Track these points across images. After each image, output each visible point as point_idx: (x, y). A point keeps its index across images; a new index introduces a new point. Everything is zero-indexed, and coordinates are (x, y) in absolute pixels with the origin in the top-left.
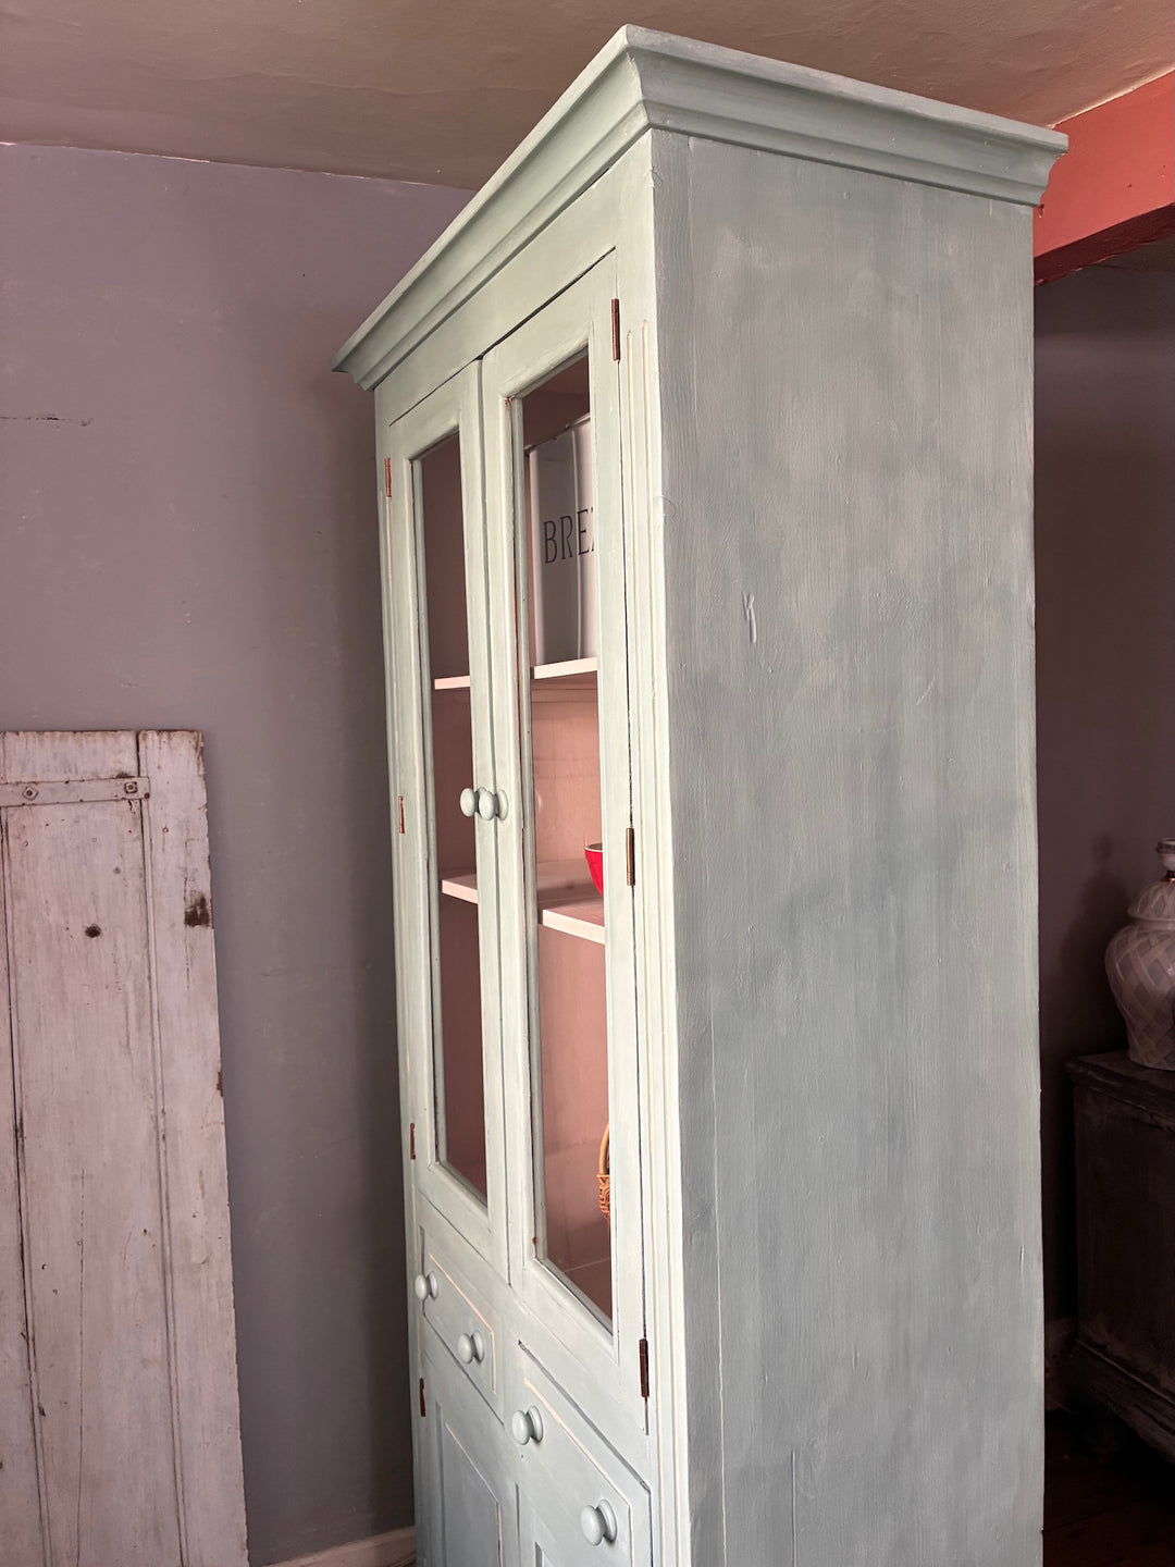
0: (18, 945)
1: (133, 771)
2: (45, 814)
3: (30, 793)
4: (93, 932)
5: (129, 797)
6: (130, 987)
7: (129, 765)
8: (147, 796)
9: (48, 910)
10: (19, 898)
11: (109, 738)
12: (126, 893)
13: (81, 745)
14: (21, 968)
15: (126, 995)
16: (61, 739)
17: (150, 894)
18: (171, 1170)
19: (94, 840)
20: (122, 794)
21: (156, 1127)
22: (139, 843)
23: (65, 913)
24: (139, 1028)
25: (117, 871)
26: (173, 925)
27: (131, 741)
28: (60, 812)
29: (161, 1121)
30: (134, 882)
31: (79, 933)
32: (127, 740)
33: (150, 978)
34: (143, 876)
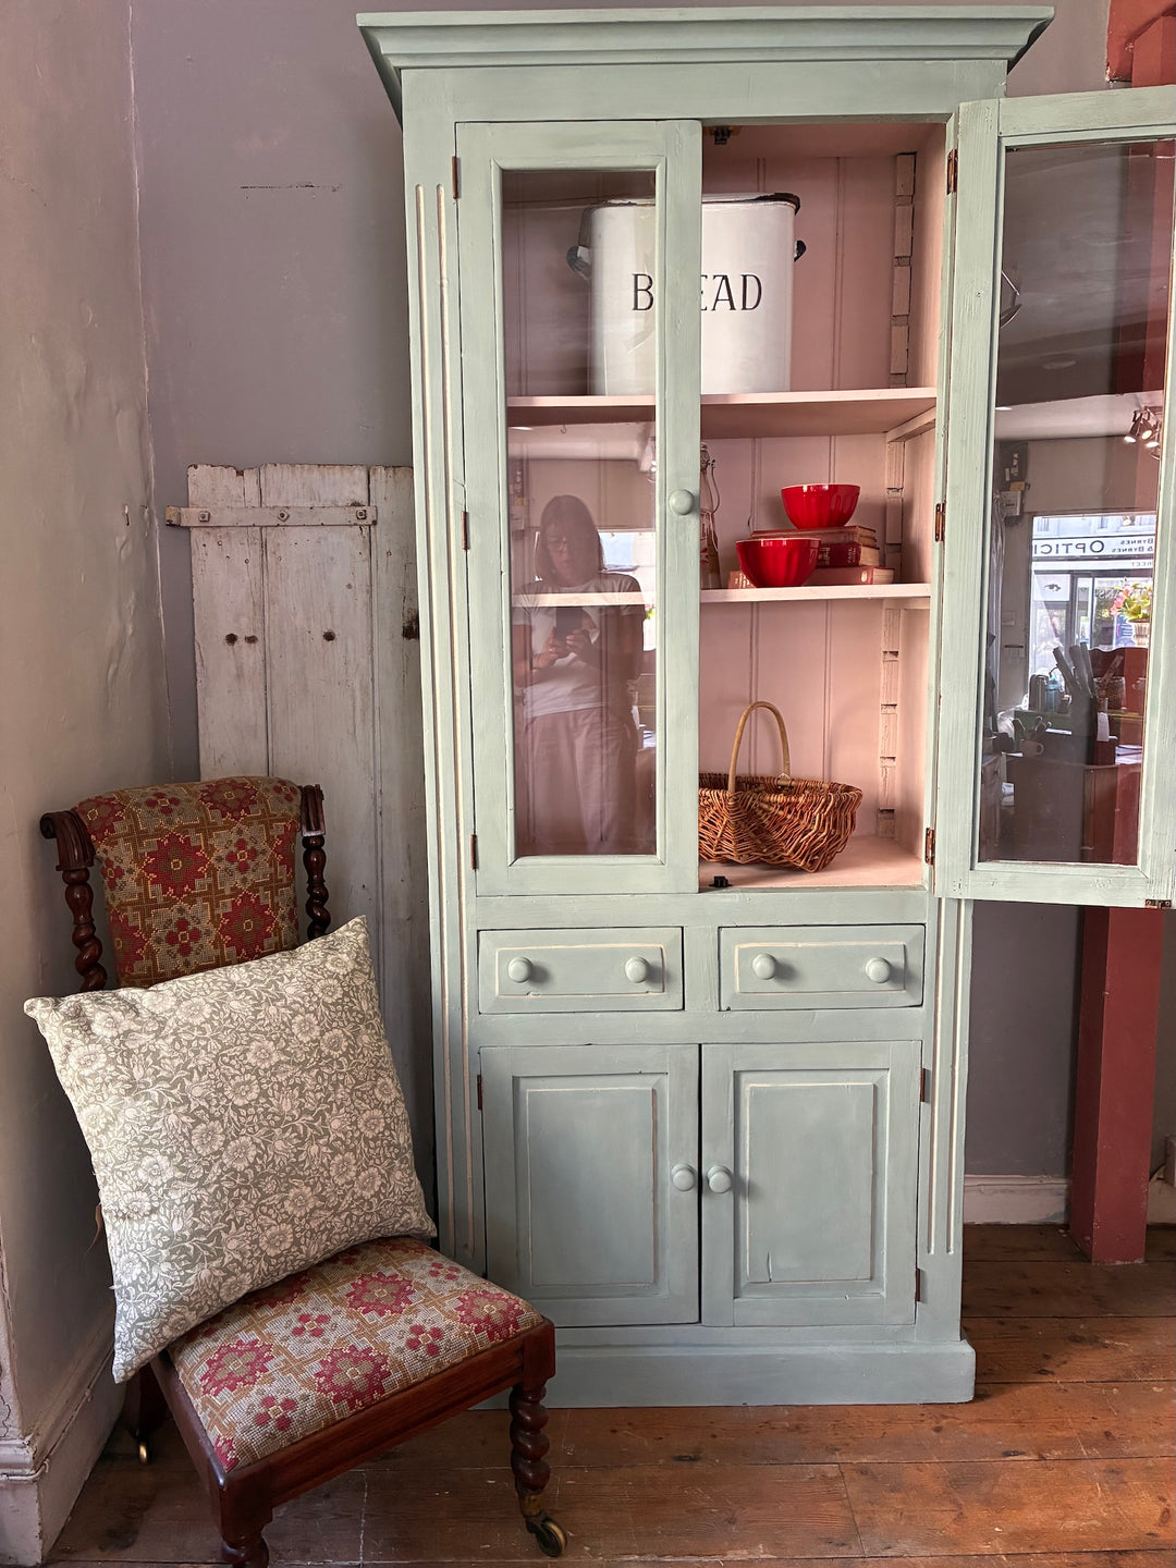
0: (272, 642)
1: (364, 500)
2: (295, 534)
3: (283, 516)
4: (329, 637)
5: (360, 523)
6: (357, 685)
7: (361, 495)
8: (375, 523)
9: (295, 615)
10: (274, 604)
11: (346, 472)
12: (356, 605)
13: (324, 477)
14: (274, 662)
15: (353, 691)
16: (309, 470)
17: (375, 608)
18: (386, 841)
19: (332, 559)
20: (354, 520)
21: (375, 803)
22: (367, 563)
23: (308, 619)
24: (363, 721)
25: (349, 586)
26: (393, 637)
27: (364, 475)
28: (306, 533)
29: (379, 800)
30: (362, 597)
31: (319, 637)
32: (360, 474)
33: (373, 680)
34: (370, 592)
